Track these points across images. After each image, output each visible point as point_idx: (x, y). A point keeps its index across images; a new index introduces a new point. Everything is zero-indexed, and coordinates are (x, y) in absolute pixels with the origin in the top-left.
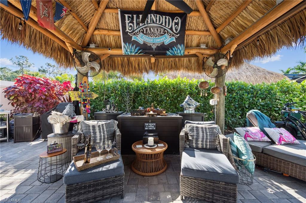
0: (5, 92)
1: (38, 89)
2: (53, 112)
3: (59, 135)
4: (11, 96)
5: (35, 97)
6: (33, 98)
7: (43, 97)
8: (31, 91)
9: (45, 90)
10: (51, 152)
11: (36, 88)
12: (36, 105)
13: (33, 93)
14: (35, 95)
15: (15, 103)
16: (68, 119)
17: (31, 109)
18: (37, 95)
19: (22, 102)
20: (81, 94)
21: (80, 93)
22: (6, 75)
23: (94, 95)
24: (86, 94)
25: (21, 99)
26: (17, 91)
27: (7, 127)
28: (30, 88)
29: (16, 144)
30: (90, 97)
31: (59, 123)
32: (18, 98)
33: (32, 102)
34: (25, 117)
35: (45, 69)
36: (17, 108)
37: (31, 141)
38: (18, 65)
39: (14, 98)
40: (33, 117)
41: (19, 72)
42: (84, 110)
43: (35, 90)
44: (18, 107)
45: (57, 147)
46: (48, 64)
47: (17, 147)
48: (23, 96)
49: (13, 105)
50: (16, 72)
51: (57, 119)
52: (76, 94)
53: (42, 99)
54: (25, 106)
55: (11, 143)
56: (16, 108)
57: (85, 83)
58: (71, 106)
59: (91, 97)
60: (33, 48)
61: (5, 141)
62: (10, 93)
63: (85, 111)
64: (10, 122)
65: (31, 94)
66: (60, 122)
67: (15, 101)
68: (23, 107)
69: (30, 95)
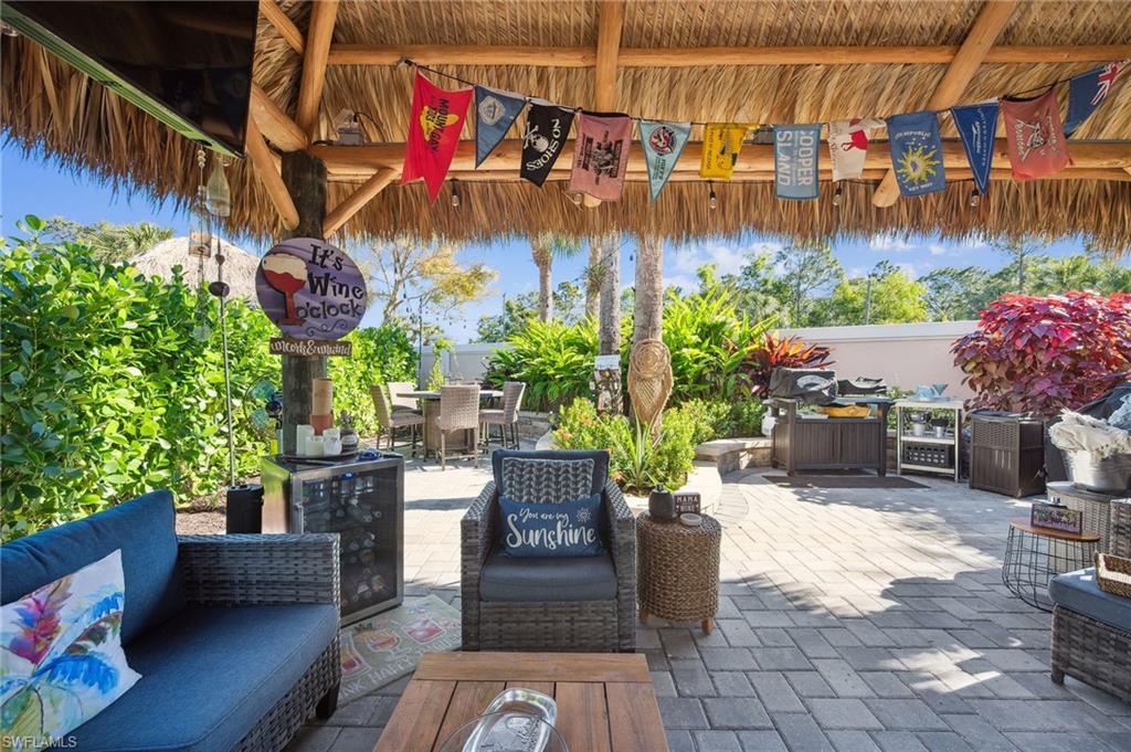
0: (956, 350)
1: (1045, 337)
2: (1068, 414)
3: (1088, 490)
4: (968, 362)
5: (1035, 363)
6: (1028, 366)
7: (1066, 362)
8: (1020, 344)
9: (1072, 338)
10: (1041, 524)
11: (1039, 334)
12: (1038, 388)
13: (1029, 350)
14: (1034, 357)
15: (979, 380)
16: (1123, 443)
17: (1022, 400)
18: (1041, 356)
19: (996, 377)
22: (973, 291)
25: (992, 368)
26: (984, 346)
27: (954, 442)
28: (1018, 335)
29: (973, 492)
31: (1084, 449)
32: (985, 365)
33: (1025, 379)
34: (999, 421)
36: (982, 396)
37: (1012, 496)
38: (1006, 251)
39: (975, 368)
40: (1021, 425)
41: (1010, 272)
43: (1033, 342)
44: (986, 391)
45: (1064, 518)
48: (1000, 362)
49: (973, 386)
50: (1000, 275)
51: (1079, 437)
53: (1059, 367)
54: (1005, 391)
55: (964, 488)
56: (980, 393)
60: (1009, 232)
61: (950, 478)
62: (965, 356)
64: (964, 431)
65: (1022, 354)
66: (1090, 447)
67: (977, 375)
68: (999, 394)
69: (1017, 357)
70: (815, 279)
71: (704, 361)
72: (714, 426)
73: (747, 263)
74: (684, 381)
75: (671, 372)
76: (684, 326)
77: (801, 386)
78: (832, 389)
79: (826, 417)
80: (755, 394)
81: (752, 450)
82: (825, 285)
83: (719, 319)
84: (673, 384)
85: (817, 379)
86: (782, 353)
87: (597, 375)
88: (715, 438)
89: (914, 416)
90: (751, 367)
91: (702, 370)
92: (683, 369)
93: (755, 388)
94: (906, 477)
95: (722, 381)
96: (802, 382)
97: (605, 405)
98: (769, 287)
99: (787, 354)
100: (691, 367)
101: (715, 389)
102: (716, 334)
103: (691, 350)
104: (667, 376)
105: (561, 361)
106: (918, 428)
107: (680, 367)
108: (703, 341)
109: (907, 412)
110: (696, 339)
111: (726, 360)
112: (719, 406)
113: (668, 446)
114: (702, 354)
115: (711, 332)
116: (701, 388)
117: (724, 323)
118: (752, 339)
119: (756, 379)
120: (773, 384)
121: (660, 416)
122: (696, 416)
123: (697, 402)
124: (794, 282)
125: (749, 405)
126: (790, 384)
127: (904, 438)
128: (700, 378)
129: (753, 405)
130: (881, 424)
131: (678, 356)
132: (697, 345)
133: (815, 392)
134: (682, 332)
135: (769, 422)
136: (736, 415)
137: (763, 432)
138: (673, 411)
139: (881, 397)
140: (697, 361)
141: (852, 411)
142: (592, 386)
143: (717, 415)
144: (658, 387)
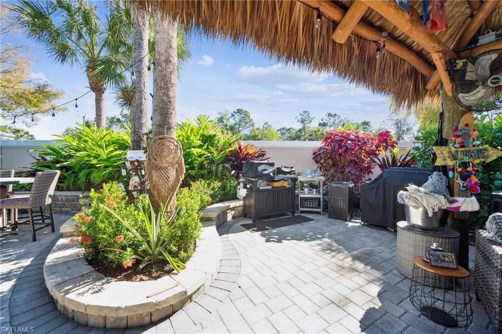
2: (412, 187)
3: (421, 229)
4: (321, 159)
6: (342, 161)
8: (341, 151)
9: (358, 149)
11: (349, 147)
12: (347, 170)
13: (343, 154)
15: (324, 167)
16: (444, 203)
18: (347, 157)
19: (330, 165)
20: (457, 151)
21: (455, 149)
23: (490, 153)
24: (469, 151)
25: (330, 162)
27: (321, 196)
28: (341, 147)
30: (478, 158)
32: (328, 160)
33: (340, 167)
34: (340, 187)
35: (326, 122)
42: (461, 185)
43: (346, 150)
45: (447, 259)
46: (329, 114)
47: (335, 225)
51: (422, 201)
52: (444, 152)
54: (333, 172)
57: (466, 128)
58: (441, 177)
59: (483, 157)
61: (319, 213)
62: (321, 156)
63: (463, 187)
69: (339, 157)
70: (244, 126)
71: (205, 156)
72: (211, 196)
73: (219, 117)
74: (193, 168)
75: (183, 162)
76: (193, 135)
77: (260, 171)
78: (274, 172)
79: (270, 187)
80: (233, 175)
81: (233, 209)
82: (248, 129)
83: (212, 133)
84: (185, 172)
85: (267, 167)
86: (245, 153)
87: (128, 165)
88: (212, 203)
89: (305, 185)
90: (230, 160)
91: (203, 162)
92: (192, 161)
93: (233, 172)
94: (303, 215)
95: (214, 168)
96: (260, 168)
97: (135, 186)
98: (228, 127)
99: (248, 153)
100: (197, 160)
101: (210, 172)
102: (211, 141)
103: (197, 149)
104: (180, 165)
105: (104, 154)
106: (306, 190)
107: (190, 160)
108: (204, 145)
109: (302, 183)
110: (200, 142)
111: (217, 156)
112: (214, 184)
113: (181, 221)
114: (204, 152)
115: (208, 140)
116: (203, 172)
117: (215, 136)
118: (230, 145)
119: (233, 167)
120: (244, 170)
121: (174, 197)
122: (201, 191)
123: (201, 181)
124: (237, 126)
125: (230, 182)
126: (255, 170)
127: (301, 196)
128: (202, 166)
129: (232, 182)
130: (293, 188)
131: (189, 152)
132: (200, 147)
133: (267, 174)
134: (191, 138)
135: (242, 192)
136: (223, 188)
137: (238, 197)
138: (186, 190)
139: (293, 176)
140: (200, 156)
141: (281, 183)
142: (124, 173)
143: (213, 189)
144: (172, 174)
